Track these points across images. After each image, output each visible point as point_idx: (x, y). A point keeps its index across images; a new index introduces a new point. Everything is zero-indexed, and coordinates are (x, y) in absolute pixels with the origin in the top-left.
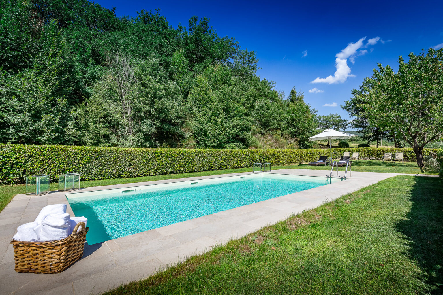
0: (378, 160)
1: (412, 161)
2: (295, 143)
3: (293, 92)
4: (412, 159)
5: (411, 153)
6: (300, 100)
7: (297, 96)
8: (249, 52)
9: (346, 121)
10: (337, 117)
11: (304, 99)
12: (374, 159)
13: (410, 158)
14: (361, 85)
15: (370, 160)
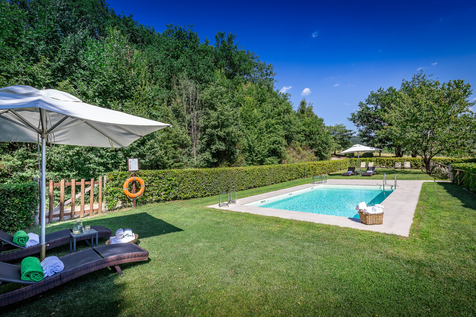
0: (388, 168)
1: (415, 168)
2: (313, 154)
3: (303, 104)
4: (416, 167)
5: (414, 162)
6: (310, 110)
7: (307, 106)
8: (267, 64)
9: (351, 131)
10: (343, 127)
11: (313, 110)
12: (384, 167)
13: (413, 165)
14: (367, 98)
15: (381, 168)
